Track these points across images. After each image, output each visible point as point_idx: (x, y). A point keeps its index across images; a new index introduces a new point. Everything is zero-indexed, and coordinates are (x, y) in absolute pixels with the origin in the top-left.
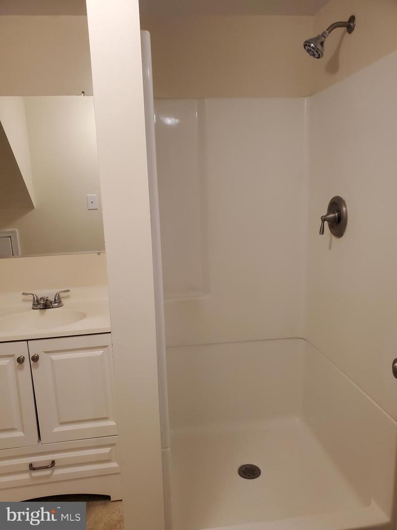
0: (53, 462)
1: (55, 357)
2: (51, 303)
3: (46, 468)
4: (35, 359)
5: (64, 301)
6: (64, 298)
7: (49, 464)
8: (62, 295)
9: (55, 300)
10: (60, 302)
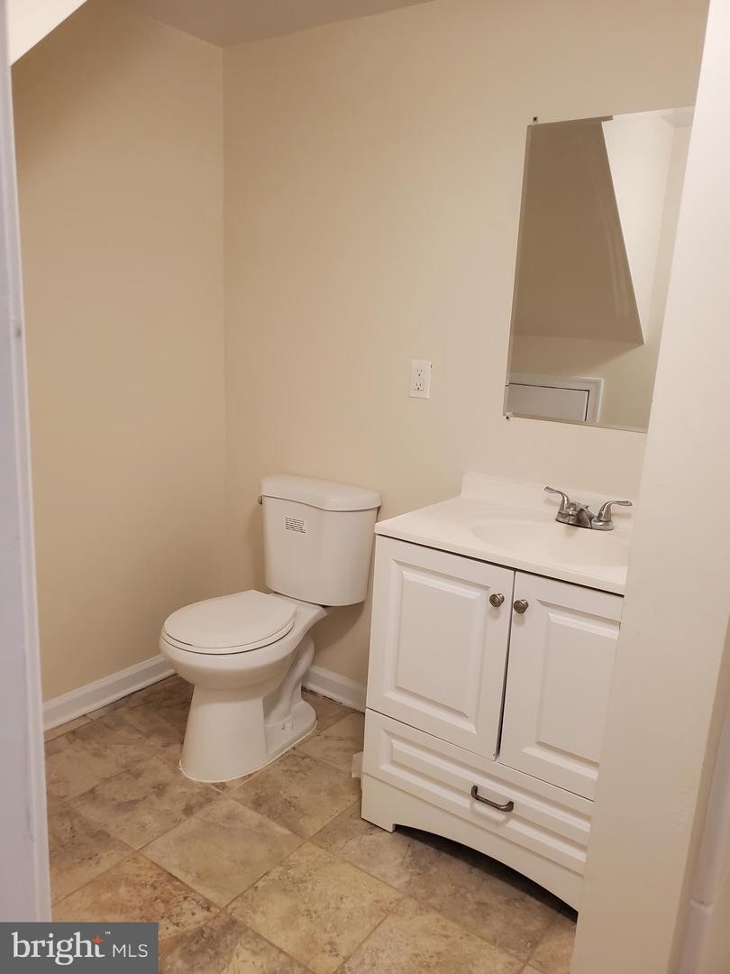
0: (510, 805)
1: (557, 617)
2: (591, 518)
3: (496, 806)
4: (520, 607)
5: (615, 522)
6: (617, 515)
7: (503, 803)
8: (615, 509)
9: (600, 514)
10: (608, 522)
